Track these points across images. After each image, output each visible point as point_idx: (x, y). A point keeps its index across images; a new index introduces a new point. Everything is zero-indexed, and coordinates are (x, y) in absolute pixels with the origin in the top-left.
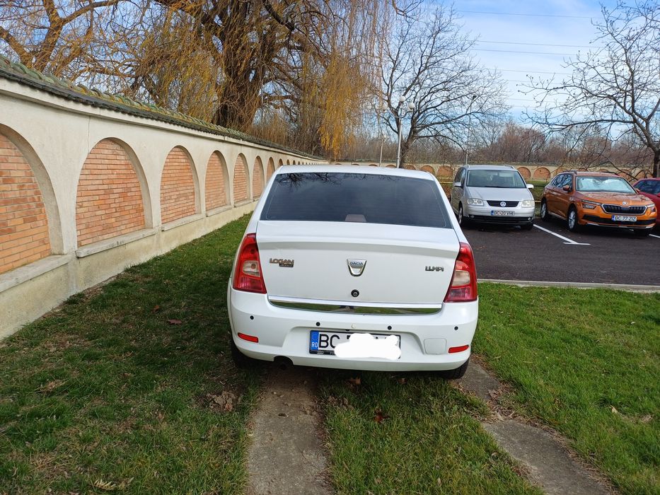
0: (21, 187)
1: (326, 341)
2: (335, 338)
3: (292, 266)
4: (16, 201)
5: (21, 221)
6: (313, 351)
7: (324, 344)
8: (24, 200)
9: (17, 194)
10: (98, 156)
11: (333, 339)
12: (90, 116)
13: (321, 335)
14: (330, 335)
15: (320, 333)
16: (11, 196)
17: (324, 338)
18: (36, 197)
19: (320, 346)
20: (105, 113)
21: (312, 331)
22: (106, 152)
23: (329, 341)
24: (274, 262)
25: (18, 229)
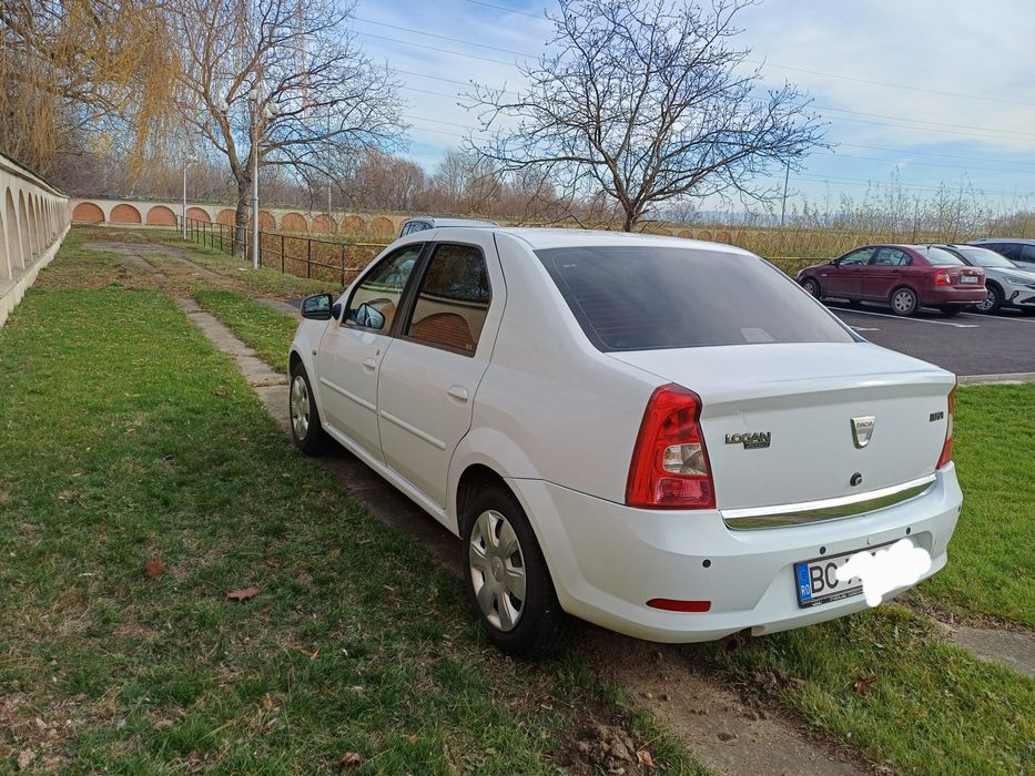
1: (820, 579)
3: (767, 444)
7: (817, 585)
11: (829, 571)
13: (812, 569)
14: (823, 564)
15: (810, 566)
17: (816, 574)
19: (814, 591)
21: (795, 566)
23: (824, 578)
24: (733, 441)
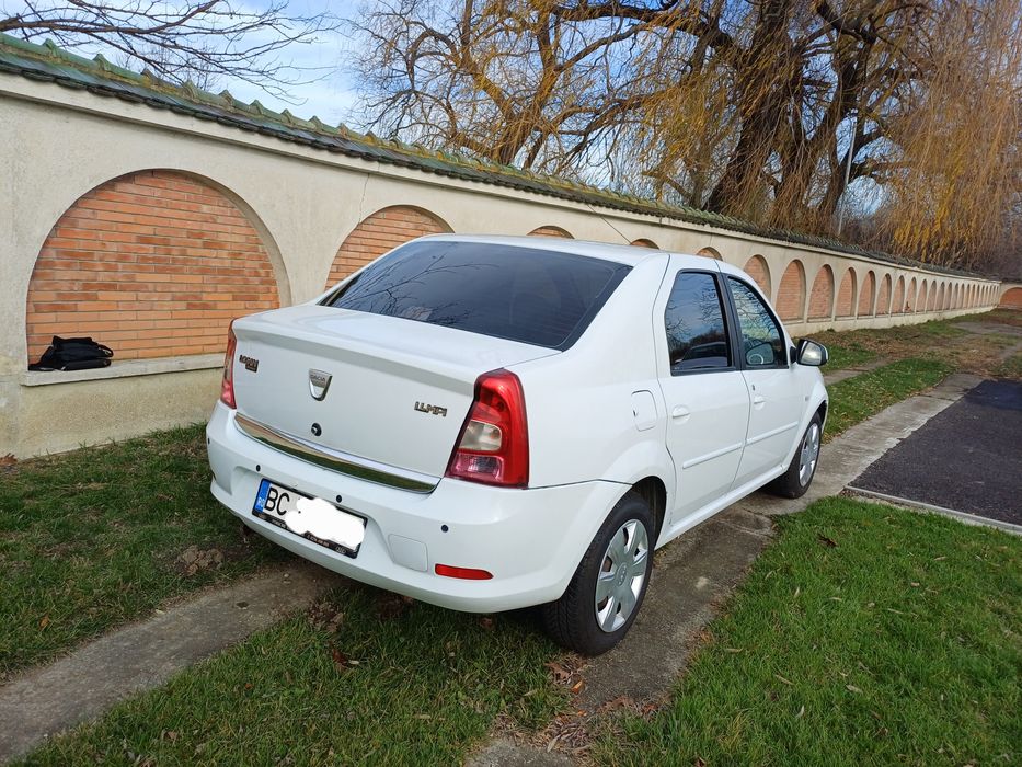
0: (235, 255)
1: (274, 501)
2: (284, 498)
3: (256, 370)
4: (223, 271)
5: (228, 297)
6: (256, 512)
7: (270, 504)
8: (238, 272)
9: (227, 263)
10: (386, 229)
11: (282, 499)
12: (369, 174)
13: (272, 489)
14: (281, 491)
15: (271, 485)
16: (215, 263)
17: (273, 495)
18: (262, 271)
19: (266, 507)
20: (390, 170)
21: (263, 480)
22: (403, 225)
23: (277, 501)
24: (243, 361)
25: (220, 306)
